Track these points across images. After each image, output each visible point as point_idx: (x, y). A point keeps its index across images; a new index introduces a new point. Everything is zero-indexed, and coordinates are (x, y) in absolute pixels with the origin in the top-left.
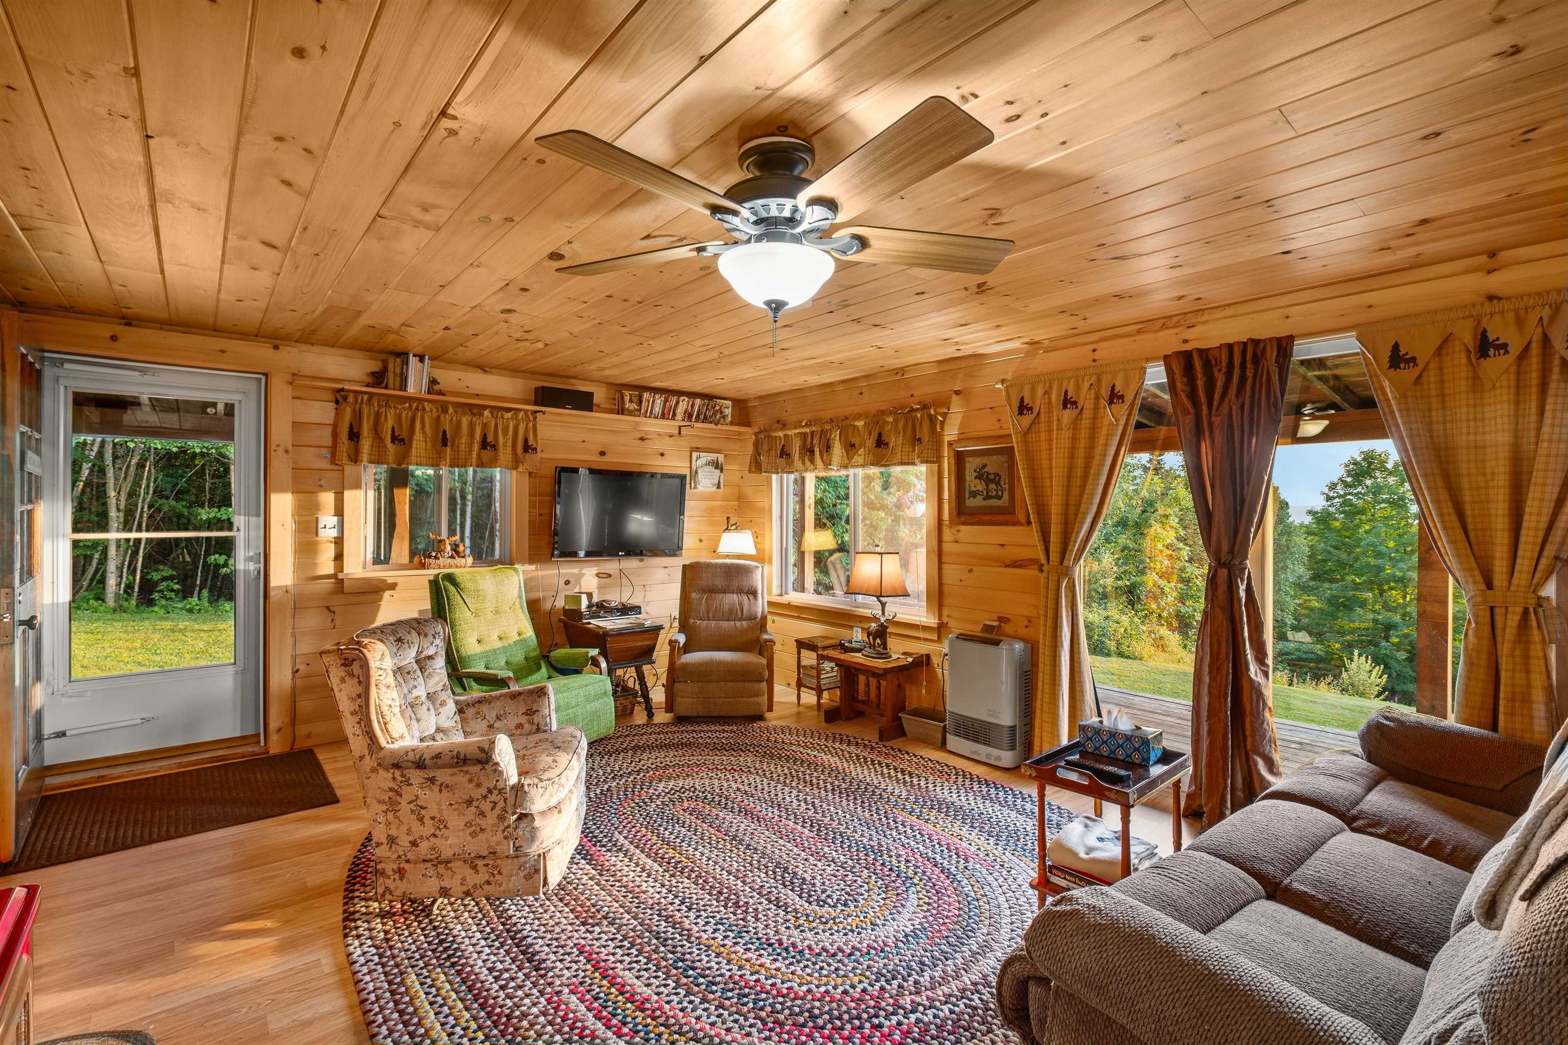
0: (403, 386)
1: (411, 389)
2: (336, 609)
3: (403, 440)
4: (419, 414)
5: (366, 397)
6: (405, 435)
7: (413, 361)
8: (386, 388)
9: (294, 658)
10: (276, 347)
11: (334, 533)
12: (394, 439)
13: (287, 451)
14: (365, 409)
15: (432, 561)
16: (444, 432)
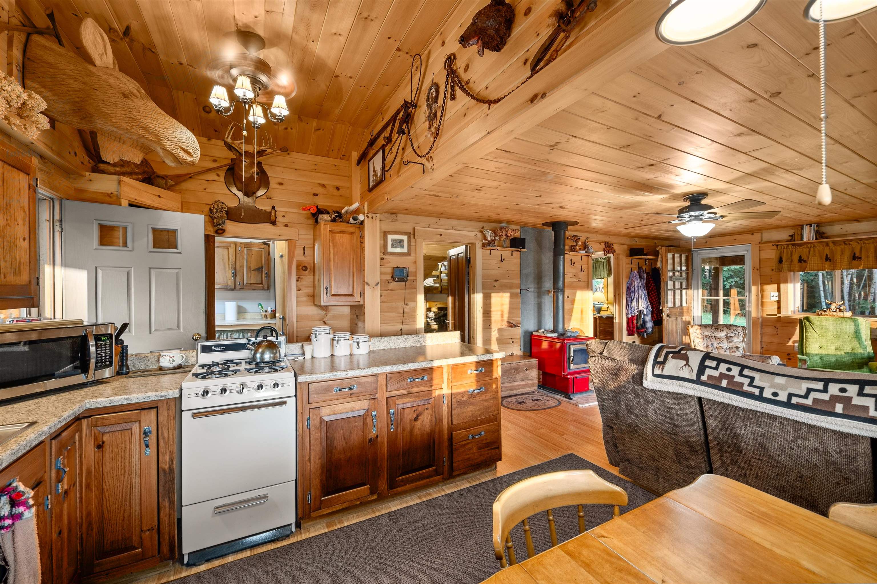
0: (802, 238)
1: (805, 239)
2: (778, 327)
3: (805, 261)
4: (812, 249)
5: (785, 246)
6: (806, 258)
7: (806, 228)
8: (794, 241)
9: (761, 342)
10: (752, 234)
11: (777, 299)
12: (800, 260)
13: (757, 270)
14: (785, 250)
15: (823, 313)
16: (827, 255)
